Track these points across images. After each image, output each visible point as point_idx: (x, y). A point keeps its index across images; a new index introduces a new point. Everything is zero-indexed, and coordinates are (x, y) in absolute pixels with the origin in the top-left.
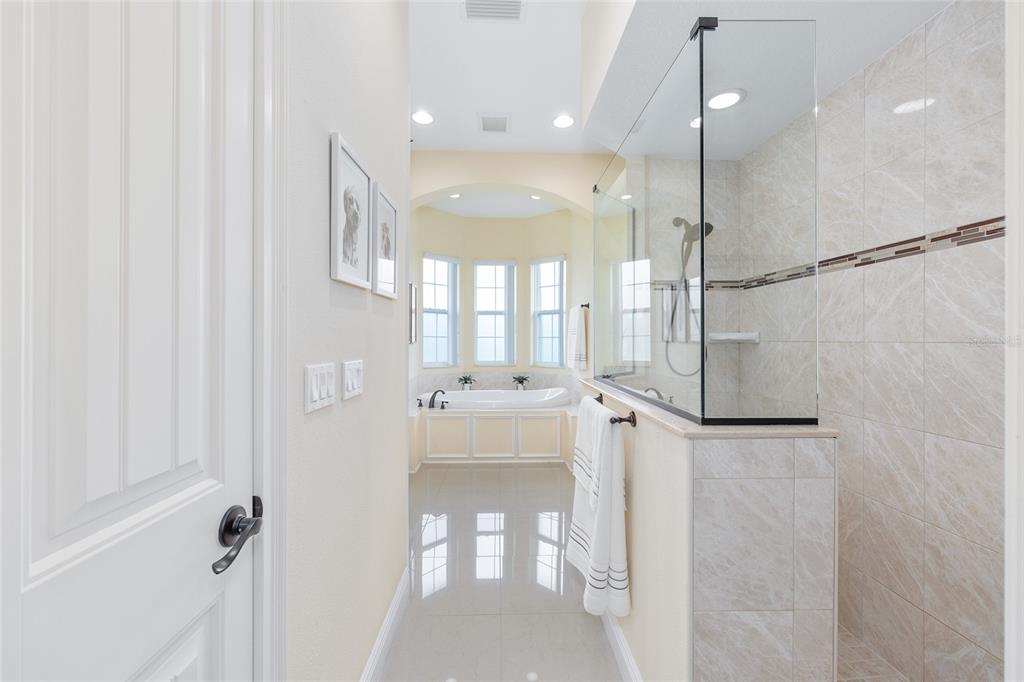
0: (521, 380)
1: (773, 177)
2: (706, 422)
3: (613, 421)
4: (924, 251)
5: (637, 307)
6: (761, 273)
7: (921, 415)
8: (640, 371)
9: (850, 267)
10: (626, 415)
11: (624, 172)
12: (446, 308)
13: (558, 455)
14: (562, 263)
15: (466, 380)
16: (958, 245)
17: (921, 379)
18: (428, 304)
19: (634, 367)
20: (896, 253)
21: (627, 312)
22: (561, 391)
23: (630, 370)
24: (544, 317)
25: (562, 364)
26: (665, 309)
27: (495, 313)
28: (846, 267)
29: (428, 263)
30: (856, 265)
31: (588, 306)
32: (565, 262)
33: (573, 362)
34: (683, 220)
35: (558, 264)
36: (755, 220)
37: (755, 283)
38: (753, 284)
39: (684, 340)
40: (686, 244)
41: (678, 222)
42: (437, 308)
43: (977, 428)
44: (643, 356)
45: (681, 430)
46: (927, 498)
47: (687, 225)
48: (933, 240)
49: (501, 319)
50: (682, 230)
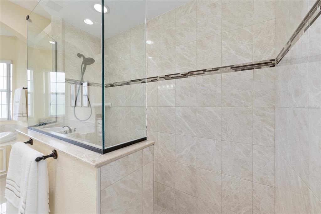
1: (116, 49)
2: (105, 151)
3: (38, 160)
4: (158, 81)
5: (58, 92)
6: (112, 82)
7: (157, 127)
8: (60, 120)
9: (139, 83)
10: (50, 153)
11: (51, 24)
14: (9, 65)
16: (165, 80)
17: (157, 117)
19: (56, 117)
20: (151, 80)
21: (53, 93)
22: (8, 133)
23: (54, 120)
25: (9, 119)
26: (72, 93)
28: (138, 83)
30: (141, 83)
32: (11, 65)
33: (17, 117)
34: (83, 55)
36: (110, 63)
37: (110, 86)
38: (109, 86)
39: (81, 106)
40: (83, 65)
41: (79, 55)
43: (169, 129)
44: (61, 112)
45: (92, 163)
46: (158, 151)
47: (84, 57)
48: (160, 78)
50: (82, 59)
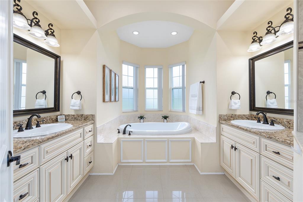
0: (165, 118)
12: (133, 86)
13: (190, 161)
14: (183, 66)
15: (141, 118)
18: (124, 84)
24: (174, 90)
27: (154, 89)
29: (125, 67)
31: (204, 82)
32: (185, 65)
35: (181, 66)
42: (129, 86)
49: (156, 91)
